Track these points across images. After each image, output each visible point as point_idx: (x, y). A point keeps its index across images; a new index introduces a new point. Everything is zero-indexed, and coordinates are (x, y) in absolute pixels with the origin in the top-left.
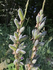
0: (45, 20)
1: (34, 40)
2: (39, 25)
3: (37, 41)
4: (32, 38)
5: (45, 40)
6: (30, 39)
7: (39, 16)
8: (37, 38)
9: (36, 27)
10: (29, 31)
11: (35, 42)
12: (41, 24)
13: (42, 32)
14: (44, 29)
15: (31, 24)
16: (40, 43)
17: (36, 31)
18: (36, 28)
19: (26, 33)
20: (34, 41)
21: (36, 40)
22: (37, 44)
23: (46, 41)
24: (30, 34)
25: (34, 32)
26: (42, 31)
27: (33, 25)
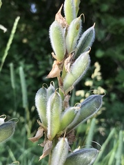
0: (92, 40)
1: (49, 142)
2: (67, 66)
3: (62, 143)
4: (39, 133)
5: (108, 128)
6: (28, 127)
7: (64, 25)
8: (61, 128)
9: (52, 74)
10: (19, 84)
11: (51, 151)
12: (73, 60)
13: (87, 89)
14: (97, 73)
15: (27, 47)
16: (76, 155)
17: (54, 95)
18: (55, 79)
19: (8, 96)
20: (47, 145)
21: (56, 140)
22: (63, 159)
23: (113, 131)
24: (25, 105)
25: (45, 102)
26: (88, 83)
27: (41, 53)
